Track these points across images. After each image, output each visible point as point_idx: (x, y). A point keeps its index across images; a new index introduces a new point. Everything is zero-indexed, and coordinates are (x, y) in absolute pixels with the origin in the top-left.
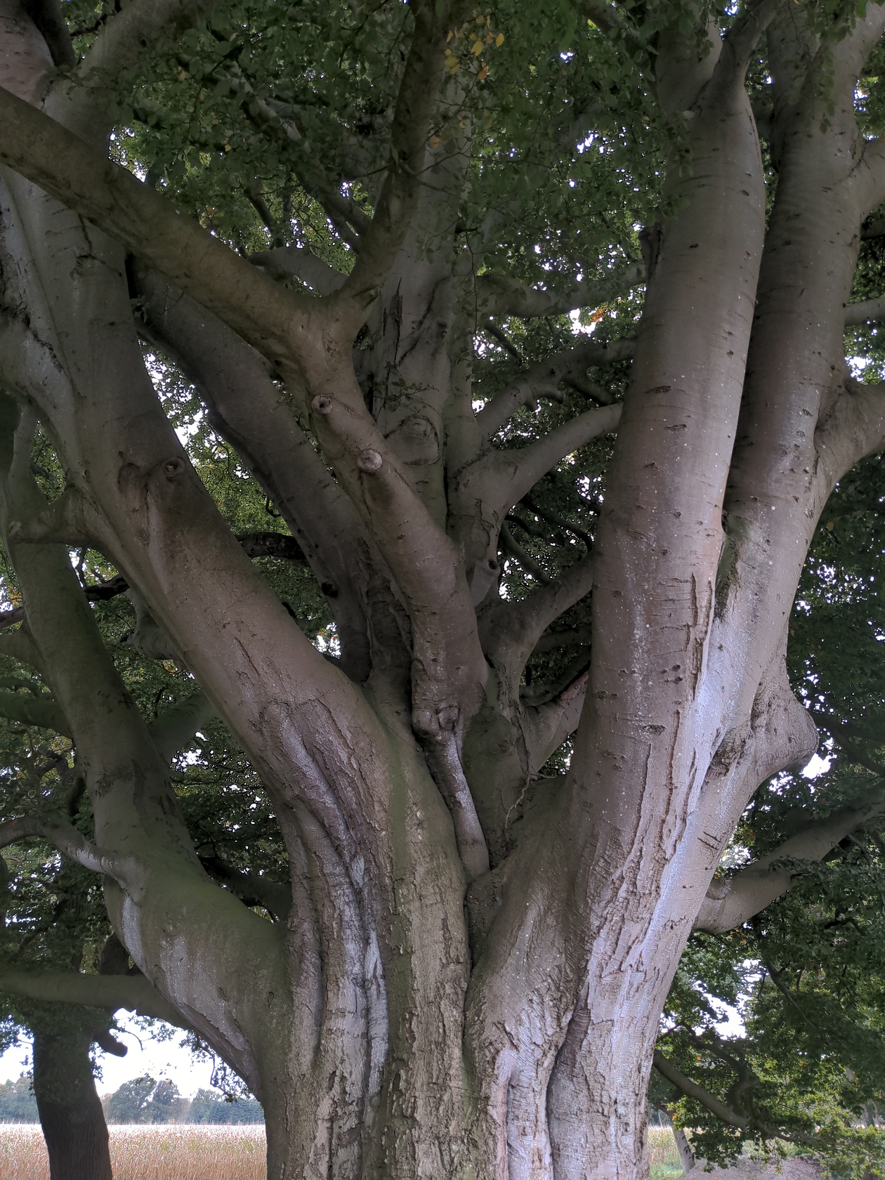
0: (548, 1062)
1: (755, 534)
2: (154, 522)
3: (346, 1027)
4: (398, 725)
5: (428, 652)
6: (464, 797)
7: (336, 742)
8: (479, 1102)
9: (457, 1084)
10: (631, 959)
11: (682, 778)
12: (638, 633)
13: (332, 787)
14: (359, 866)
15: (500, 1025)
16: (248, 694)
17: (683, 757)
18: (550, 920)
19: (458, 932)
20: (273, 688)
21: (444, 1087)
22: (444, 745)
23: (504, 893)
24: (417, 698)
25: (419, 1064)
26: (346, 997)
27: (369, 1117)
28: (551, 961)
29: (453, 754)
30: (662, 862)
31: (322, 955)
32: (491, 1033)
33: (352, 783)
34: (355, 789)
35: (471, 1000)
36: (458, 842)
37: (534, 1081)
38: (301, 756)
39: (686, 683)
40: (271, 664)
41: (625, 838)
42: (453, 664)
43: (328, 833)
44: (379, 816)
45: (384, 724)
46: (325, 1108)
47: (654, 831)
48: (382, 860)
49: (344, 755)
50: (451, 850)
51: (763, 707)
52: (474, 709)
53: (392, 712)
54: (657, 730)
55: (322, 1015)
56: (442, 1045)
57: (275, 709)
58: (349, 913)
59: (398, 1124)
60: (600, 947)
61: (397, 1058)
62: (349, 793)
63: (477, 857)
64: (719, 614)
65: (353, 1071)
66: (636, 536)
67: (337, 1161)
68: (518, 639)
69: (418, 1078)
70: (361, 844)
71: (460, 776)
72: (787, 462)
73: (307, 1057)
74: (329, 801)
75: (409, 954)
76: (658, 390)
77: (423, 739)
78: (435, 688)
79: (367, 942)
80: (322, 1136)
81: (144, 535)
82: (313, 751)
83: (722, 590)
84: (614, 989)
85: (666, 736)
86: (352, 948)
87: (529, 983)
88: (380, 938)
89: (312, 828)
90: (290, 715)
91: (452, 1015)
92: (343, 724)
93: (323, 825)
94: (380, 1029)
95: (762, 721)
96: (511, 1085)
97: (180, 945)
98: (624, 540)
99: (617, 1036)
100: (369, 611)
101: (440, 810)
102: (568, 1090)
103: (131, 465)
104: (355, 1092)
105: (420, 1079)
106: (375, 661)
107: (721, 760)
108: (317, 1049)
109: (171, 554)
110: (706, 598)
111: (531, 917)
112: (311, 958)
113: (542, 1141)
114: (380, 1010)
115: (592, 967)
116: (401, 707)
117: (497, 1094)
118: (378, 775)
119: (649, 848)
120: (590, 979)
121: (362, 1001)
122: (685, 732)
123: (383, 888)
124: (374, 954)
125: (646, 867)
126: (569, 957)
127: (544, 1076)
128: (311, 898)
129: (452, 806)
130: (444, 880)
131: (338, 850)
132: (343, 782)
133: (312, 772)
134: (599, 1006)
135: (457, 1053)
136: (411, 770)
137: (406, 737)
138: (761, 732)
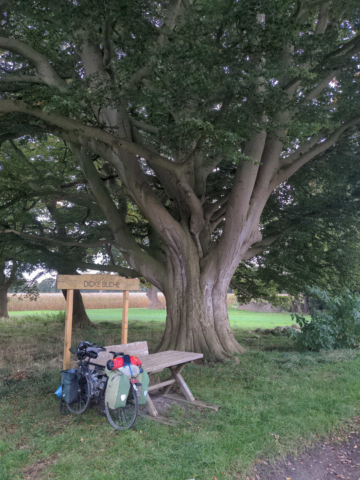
0: (212, 287)
1: (255, 204)
2: (143, 195)
3: (179, 282)
4: (187, 231)
5: (194, 219)
6: (199, 244)
7: (177, 236)
8: (202, 293)
9: (199, 290)
10: (227, 273)
11: (237, 247)
12: (233, 224)
13: (176, 242)
14: (180, 257)
15: (205, 282)
16: (160, 226)
17: (238, 244)
18: (214, 267)
19: (198, 268)
20: (165, 226)
21: (197, 291)
22: (196, 235)
23: (206, 261)
24: (191, 227)
25: (193, 288)
26: (178, 277)
27: (184, 295)
28: (214, 273)
29: (197, 237)
30: (233, 259)
31: (174, 270)
32: (204, 283)
33: (180, 243)
34: (181, 244)
35: (200, 278)
36: (198, 252)
37: (210, 290)
38: (170, 238)
39: (240, 232)
40: (165, 221)
41: (227, 256)
42: (198, 222)
43: (174, 250)
44: (185, 249)
45: (185, 231)
46: (176, 293)
47: (232, 255)
48: (185, 256)
49: (179, 239)
50: (197, 254)
51: (253, 234)
52: (202, 229)
53: (186, 228)
54: (234, 239)
55: (174, 279)
56: (196, 285)
57: (166, 230)
58: (179, 263)
59: (190, 296)
60: (222, 271)
61: (188, 286)
62: (179, 245)
63: (201, 255)
64: (247, 220)
65: (181, 288)
66: (234, 208)
67: (179, 301)
68: (210, 213)
69: (192, 289)
70: (181, 253)
71: (198, 240)
72: (263, 190)
73: (172, 286)
74: (175, 245)
75: (190, 271)
76: (240, 182)
77: (192, 234)
78: (195, 225)
79: (182, 268)
80: (176, 297)
81: (141, 197)
82: (172, 237)
83: (248, 216)
84: (224, 277)
85: (235, 240)
86: (179, 269)
87: (210, 276)
88: (185, 268)
89: (171, 249)
90: (168, 231)
91: (198, 281)
92: (178, 233)
93: (173, 249)
94: (185, 282)
95: (252, 236)
96: (207, 290)
97: (144, 266)
98: (231, 208)
99: (223, 283)
100: (180, 206)
101: (195, 247)
102: (215, 291)
103: (138, 183)
104: (181, 291)
105: (193, 290)
106: (182, 217)
107: (244, 243)
108: (174, 284)
109: (146, 200)
110: (245, 218)
111: (211, 266)
112: (171, 271)
113: (211, 298)
114: (185, 279)
115: (220, 274)
116: (187, 227)
117: (205, 292)
118: (185, 242)
119: (231, 257)
120: (220, 276)
121: (181, 278)
122: (239, 240)
123: (185, 260)
124: (184, 271)
125: (230, 260)
126: (217, 273)
127: (212, 289)
128: (171, 260)
129: (197, 245)
130: (196, 259)
131: (176, 253)
132: (178, 243)
133: (172, 240)
134: (221, 280)
135: (198, 286)
136: (190, 240)
137: (189, 233)
138: (252, 238)
